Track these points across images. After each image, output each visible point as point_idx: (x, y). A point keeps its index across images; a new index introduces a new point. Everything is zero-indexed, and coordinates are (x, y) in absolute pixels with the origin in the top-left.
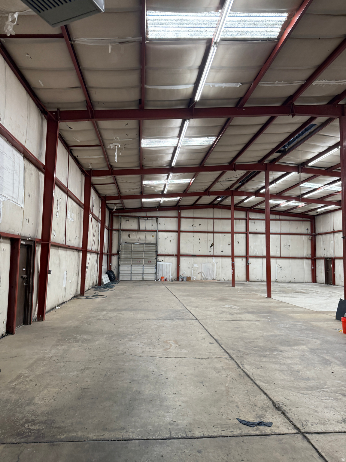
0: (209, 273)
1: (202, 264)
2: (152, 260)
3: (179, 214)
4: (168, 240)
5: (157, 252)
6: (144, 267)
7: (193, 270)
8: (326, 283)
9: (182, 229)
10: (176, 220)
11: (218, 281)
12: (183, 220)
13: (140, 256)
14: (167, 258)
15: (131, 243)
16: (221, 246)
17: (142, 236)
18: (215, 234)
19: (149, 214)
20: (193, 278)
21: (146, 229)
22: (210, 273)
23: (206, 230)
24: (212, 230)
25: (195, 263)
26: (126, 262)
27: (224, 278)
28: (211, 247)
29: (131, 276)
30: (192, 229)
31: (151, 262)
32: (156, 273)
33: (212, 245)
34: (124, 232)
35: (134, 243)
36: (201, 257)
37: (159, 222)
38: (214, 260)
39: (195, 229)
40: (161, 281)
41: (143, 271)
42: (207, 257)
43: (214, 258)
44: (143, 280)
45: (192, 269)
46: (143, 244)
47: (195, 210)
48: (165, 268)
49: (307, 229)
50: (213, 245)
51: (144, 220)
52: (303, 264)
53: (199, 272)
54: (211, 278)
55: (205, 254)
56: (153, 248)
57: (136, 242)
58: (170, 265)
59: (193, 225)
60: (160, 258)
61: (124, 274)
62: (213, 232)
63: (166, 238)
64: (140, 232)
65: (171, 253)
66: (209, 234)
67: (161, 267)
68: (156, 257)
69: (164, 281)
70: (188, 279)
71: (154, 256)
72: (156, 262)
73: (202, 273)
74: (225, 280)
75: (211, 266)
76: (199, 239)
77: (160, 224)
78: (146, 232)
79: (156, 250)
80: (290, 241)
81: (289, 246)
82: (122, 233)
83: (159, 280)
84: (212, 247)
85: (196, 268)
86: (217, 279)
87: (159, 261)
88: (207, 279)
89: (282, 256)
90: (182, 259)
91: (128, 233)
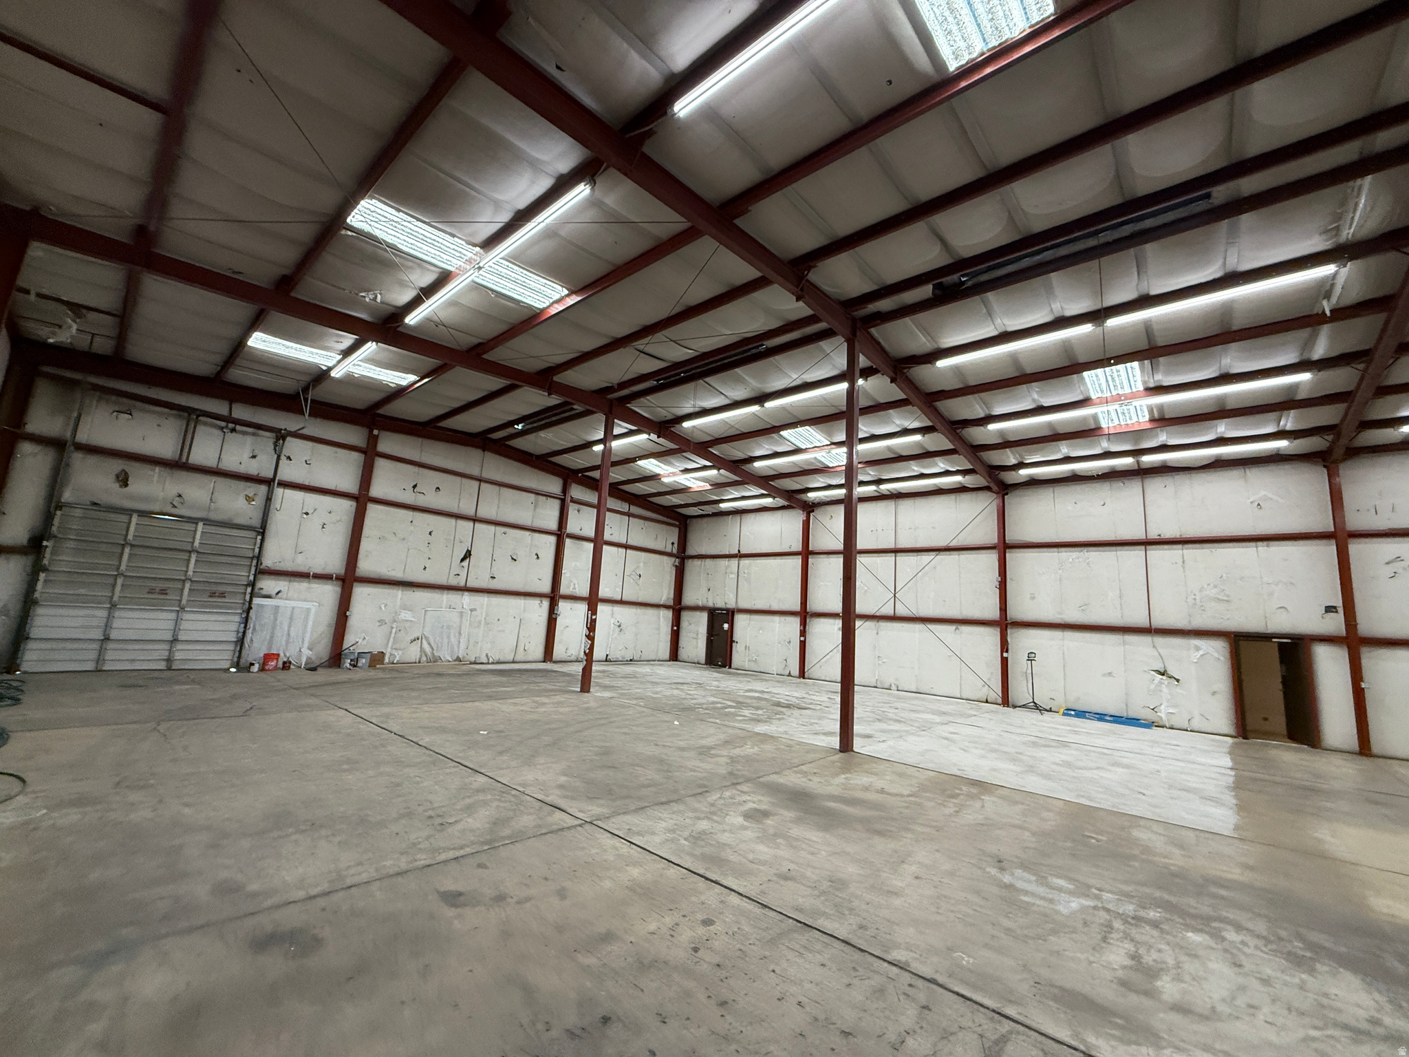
0: (446, 641)
1: (428, 613)
2: (229, 589)
3: (373, 441)
4: (314, 522)
5: (259, 557)
6: (186, 616)
7: (394, 631)
8: (706, 664)
9: (376, 490)
10: (357, 457)
11: (471, 663)
12: (381, 465)
13: (170, 567)
14: (302, 586)
15: (129, 512)
16: (493, 560)
17: (196, 492)
18: (477, 525)
19: (240, 412)
20: (391, 655)
21: (220, 466)
22: (449, 637)
23: (455, 510)
24: (471, 512)
25: (405, 607)
26: (82, 591)
27: (487, 656)
28: (462, 560)
29: (101, 651)
30: (408, 497)
31: (222, 595)
32: (241, 642)
33: (468, 555)
34: (92, 460)
35: (143, 514)
36: (426, 590)
37: (285, 452)
38: (467, 599)
39: (421, 501)
40: (262, 669)
41: (176, 631)
42: (446, 592)
43: (466, 593)
44: (169, 669)
45: (392, 628)
46: (194, 521)
47: (427, 442)
48: (283, 620)
49: (673, 543)
50: (470, 555)
51: (217, 432)
52: (659, 618)
53: (413, 638)
54: (451, 657)
55: (442, 581)
56: (244, 543)
57: (157, 508)
58: (308, 610)
59: (415, 487)
60: (268, 585)
61: (54, 645)
62: (475, 520)
63: (307, 514)
64: (184, 474)
65: (318, 567)
66: (461, 523)
67: (267, 617)
68: (252, 578)
69: (276, 668)
70: (377, 659)
71: (244, 574)
72: (248, 598)
73: (424, 641)
74: (491, 660)
75: (454, 617)
76: (430, 534)
77: (289, 458)
78: (214, 479)
79: (257, 550)
80: (642, 564)
81: (640, 576)
82: (78, 460)
83: (256, 668)
84: (465, 563)
85: (408, 624)
86: (467, 658)
87: (264, 592)
88: (436, 660)
89: (625, 598)
90: (361, 593)
91: (117, 465)
